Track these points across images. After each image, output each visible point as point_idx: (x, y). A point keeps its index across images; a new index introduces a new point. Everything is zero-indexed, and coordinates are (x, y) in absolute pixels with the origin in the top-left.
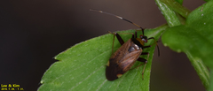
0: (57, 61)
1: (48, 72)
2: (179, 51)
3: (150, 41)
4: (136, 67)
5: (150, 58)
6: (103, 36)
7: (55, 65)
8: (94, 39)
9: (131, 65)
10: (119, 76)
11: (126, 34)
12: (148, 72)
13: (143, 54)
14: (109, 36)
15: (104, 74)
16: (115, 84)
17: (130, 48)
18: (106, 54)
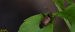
0: (25, 22)
1: (22, 25)
2: (62, 18)
3: (53, 16)
4: (49, 24)
5: (53, 21)
6: (39, 15)
7: (24, 23)
8: (36, 15)
9: (47, 23)
10: (44, 27)
11: (46, 14)
12: (53, 25)
13: (51, 20)
14: (41, 14)
15: (39, 26)
16: (43, 29)
17: (47, 18)
18: (40, 20)
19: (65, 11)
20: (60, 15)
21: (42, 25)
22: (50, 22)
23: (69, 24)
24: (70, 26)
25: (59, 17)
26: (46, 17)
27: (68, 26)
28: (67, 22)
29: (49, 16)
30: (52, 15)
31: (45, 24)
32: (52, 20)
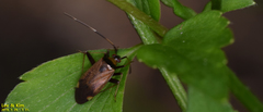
0: (22, 81)
1: (13, 94)
2: (155, 67)
3: (123, 62)
4: (108, 88)
5: (124, 79)
6: (73, 55)
7: (20, 86)
8: (63, 58)
9: (102, 86)
10: (89, 98)
11: (97, 53)
12: (121, 93)
13: (115, 74)
14: (79, 55)
15: (73, 97)
16: (86, 107)
17: (102, 68)
18: (76, 74)
19: (166, 40)
20: (146, 57)
21: (83, 93)
22: (113, 81)
23: (180, 88)
24: (184, 94)
25: (142, 63)
26: (96, 64)
27: (177, 94)
28: (173, 81)
29: (106, 59)
30: (118, 57)
31: (96, 89)
32: (119, 74)
